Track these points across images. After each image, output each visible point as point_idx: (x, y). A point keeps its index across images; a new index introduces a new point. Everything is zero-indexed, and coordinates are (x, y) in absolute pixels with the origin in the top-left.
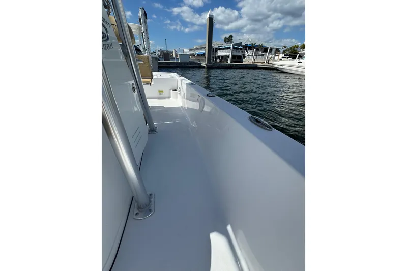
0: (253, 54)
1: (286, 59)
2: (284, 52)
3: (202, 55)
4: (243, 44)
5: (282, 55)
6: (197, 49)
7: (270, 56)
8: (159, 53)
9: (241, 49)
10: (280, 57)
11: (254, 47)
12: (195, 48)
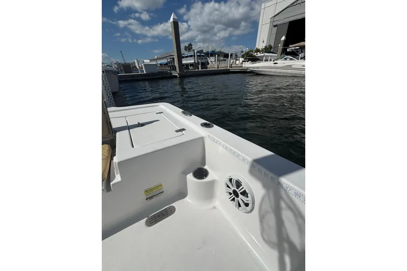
0: (215, 60)
1: (246, 62)
2: (243, 56)
3: (165, 64)
4: (204, 51)
5: (241, 59)
6: (158, 59)
7: (232, 61)
8: (116, 66)
9: (203, 56)
10: (241, 61)
11: (215, 54)
12: (156, 58)
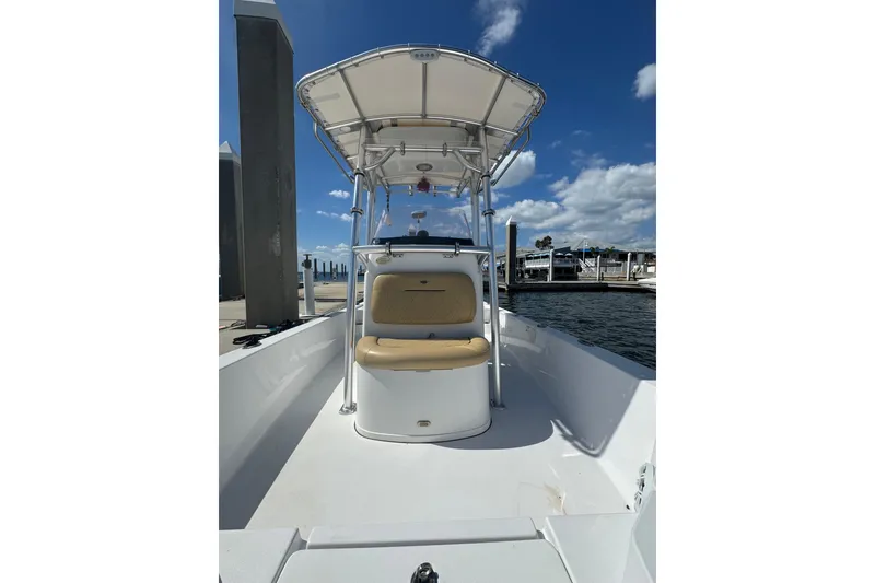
0: (596, 264)
4: (572, 249)
7: (636, 267)
9: (568, 257)
11: (598, 253)
